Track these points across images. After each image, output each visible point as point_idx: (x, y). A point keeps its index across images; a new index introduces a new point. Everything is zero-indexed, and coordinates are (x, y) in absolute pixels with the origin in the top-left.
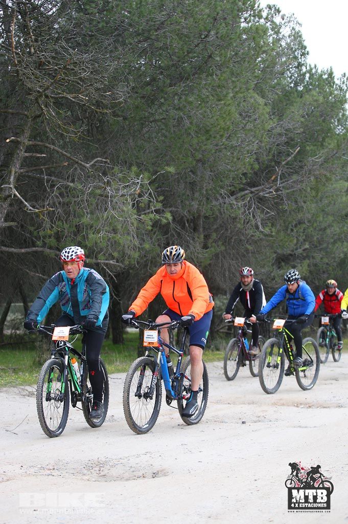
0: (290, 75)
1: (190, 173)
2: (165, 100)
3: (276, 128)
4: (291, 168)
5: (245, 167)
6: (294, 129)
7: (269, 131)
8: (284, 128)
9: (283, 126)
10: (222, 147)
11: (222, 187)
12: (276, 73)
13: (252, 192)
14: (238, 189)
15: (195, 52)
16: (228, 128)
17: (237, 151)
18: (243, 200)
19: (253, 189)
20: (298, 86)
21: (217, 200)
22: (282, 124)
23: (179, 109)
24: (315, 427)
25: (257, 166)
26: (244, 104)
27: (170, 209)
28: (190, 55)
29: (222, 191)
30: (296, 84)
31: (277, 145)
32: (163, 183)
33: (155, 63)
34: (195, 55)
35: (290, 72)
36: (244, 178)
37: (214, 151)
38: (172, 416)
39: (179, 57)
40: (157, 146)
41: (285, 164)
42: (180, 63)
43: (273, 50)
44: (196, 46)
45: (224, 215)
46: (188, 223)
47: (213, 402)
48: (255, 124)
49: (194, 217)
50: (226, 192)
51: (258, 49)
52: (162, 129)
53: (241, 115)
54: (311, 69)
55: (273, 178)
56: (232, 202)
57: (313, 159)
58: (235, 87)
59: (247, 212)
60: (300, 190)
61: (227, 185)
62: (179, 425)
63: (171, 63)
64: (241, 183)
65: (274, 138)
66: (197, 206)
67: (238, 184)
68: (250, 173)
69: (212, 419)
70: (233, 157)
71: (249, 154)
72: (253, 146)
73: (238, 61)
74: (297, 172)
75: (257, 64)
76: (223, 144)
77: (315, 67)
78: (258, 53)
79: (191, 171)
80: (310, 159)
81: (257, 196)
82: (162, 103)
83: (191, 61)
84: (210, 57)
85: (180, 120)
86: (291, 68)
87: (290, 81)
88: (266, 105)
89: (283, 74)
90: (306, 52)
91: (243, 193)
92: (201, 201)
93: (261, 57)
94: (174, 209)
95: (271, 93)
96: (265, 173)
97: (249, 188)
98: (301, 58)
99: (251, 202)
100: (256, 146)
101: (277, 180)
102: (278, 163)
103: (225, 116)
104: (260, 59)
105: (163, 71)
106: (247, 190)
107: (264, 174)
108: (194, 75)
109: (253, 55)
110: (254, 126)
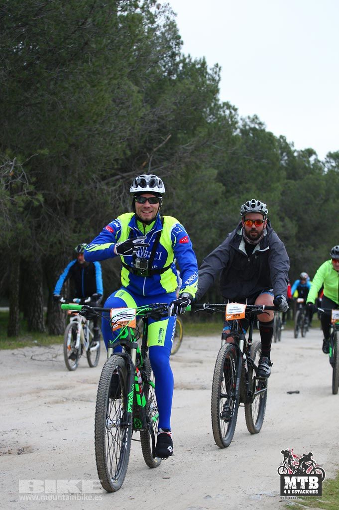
0: (164, 64)
1: (63, 157)
2: (41, 85)
3: (149, 115)
4: (162, 155)
5: (117, 153)
6: (166, 116)
7: (142, 118)
8: (156, 115)
9: (156, 113)
10: (96, 132)
11: (94, 173)
12: (150, 61)
13: (123, 178)
14: (109, 175)
15: (71, 39)
16: (102, 114)
17: (110, 137)
18: (114, 185)
19: (125, 175)
20: (172, 75)
21: (88, 184)
22: (155, 112)
23: (54, 94)
24: (178, 408)
25: (129, 153)
26: (118, 90)
27: (43, 192)
28: (67, 41)
29: (94, 176)
30: (170, 73)
31: (150, 132)
32: (36, 166)
33: (33, 49)
34: (72, 41)
35: (164, 61)
36: (115, 163)
37: (86, 136)
38: (39, 395)
39: (55, 43)
40: (32, 130)
41: (156, 151)
42: (56, 49)
43: (147, 38)
44: (73, 33)
45: (94, 200)
46: (59, 205)
47: (80, 382)
48: (129, 111)
49: (66, 201)
50: (97, 176)
51: (133, 37)
52: (38, 113)
53: (114, 101)
54: (185, 59)
55: (144, 164)
56: (102, 187)
57: (184, 146)
58: (109, 73)
59: (117, 197)
60: (170, 177)
61: (99, 169)
62: (45, 403)
63: (48, 48)
64: (113, 169)
65: (146, 125)
66: (68, 190)
67: (110, 169)
68: (122, 160)
69: (78, 398)
70: (106, 143)
71: (122, 141)
72: (126, 132)
73: (113, 49)
74: (168, 159)
75: (132, 52)
76: (97, 130)
77: (189, 56)
78: (133, 41)
79: (64, 155)
80: (181, 147)
81: (128, 181)
82: (38, 88)
83: (68, 48)
84: (86, 43)
85: (54, 106)
86: (166, 57)
87: (164, 69)
88: (139, 92)
89: (156, 62)
90: (180, 42)
91: (114, 178)
92: (73, 185)
93: (136, 46)
94: (46, 192)
95: (144, 82)
96: (136, 158)
97: (120, 173)
98: (175, 48)
99: (122, 187)
100: (128, 132)
101: (148, 167)
102: (150, 150)
103: (98, 101)
104: (135, 47)
105: (40, 56)
106: (118, 175)
107: (135, 160)
108: (69, 61)
109: (128, 43)
110: (127, 112)
